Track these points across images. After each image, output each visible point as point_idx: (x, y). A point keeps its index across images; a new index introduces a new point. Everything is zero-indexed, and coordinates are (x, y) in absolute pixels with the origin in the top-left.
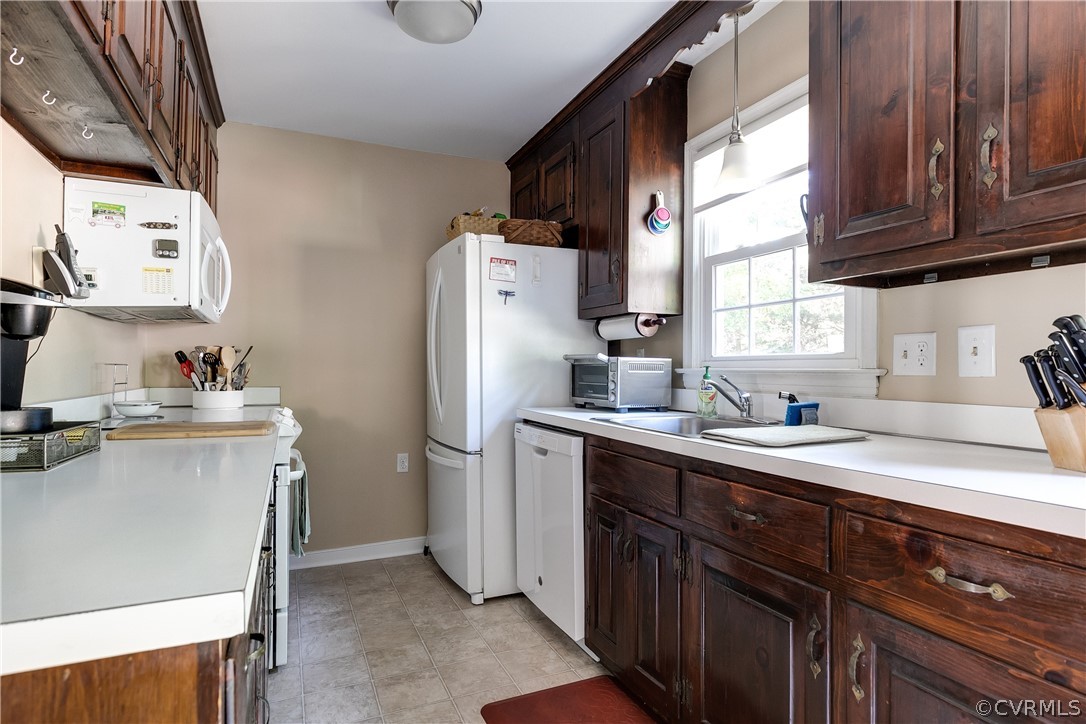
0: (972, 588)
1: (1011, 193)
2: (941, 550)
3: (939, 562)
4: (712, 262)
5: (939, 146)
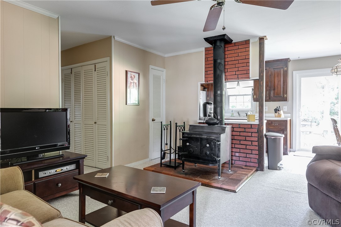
0: (275, 124)
1: (273, 97)
2: (273, 123)
4: (229, 96)
5: (268, 92)
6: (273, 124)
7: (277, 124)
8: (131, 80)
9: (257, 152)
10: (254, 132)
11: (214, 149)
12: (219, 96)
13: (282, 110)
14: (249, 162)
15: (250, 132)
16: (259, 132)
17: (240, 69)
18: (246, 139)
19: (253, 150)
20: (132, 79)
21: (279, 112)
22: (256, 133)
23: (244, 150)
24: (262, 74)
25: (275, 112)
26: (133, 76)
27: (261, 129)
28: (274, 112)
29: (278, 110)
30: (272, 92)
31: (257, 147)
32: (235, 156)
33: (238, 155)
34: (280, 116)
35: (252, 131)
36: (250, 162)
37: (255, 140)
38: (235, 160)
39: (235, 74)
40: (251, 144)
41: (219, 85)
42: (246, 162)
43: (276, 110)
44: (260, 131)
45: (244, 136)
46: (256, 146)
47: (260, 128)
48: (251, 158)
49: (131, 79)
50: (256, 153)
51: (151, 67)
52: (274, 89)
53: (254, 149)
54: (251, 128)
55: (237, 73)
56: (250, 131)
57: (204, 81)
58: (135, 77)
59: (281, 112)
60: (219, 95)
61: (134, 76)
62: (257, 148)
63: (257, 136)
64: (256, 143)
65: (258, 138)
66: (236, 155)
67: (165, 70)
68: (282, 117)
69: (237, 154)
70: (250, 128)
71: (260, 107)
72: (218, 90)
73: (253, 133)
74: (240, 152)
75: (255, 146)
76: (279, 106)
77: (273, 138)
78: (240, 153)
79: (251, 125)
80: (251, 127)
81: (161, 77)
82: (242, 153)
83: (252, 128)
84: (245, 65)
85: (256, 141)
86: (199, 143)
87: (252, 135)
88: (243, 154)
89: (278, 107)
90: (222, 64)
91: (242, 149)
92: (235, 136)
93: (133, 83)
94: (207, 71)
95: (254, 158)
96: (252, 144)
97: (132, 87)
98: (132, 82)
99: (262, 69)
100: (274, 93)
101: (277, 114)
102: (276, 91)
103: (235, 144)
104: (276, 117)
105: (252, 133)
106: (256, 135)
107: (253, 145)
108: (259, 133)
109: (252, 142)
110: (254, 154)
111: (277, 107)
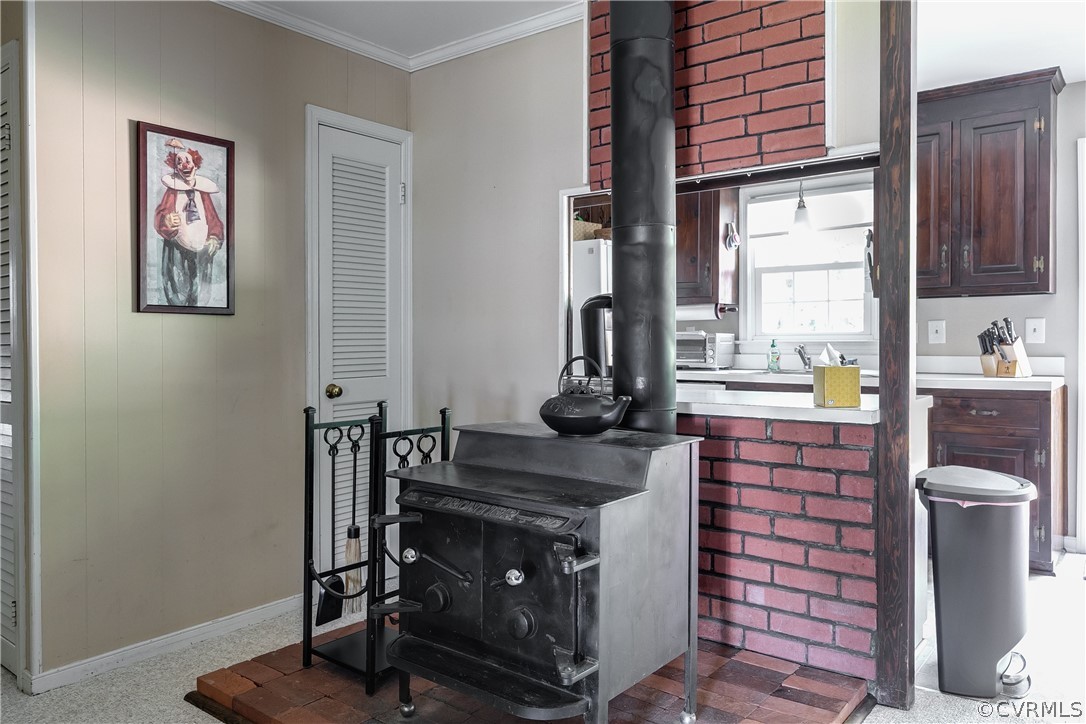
0: (985, 413)
1: (974, 272)
2: (974, 404)
3: (973, 408)
4: (758, 273)
5: (945, 247)
6: (974, 412)
7: (995, 413)
8: (175, 175)
9: (869, 592)
10: (856, 473)
11: (558, 600)
12: (637, 258)
13: (1020, 339)
14: (820, 644)
15: (827, 470)
16: (883, 472)
17: (771, 100)
18: (803, 508)
19: (849, 576)
20: (182, 173)
21: (1005, 347)
22: (863, 474)
23: (797, 571)
24: (897, 124)
25: (985, 351)
26: (183, 155)
27: (896, 452)
28: (980, 350)
29: (1002, 341)
30: (967, 249)
31: (871, 563)
32: (745, 603)
33: (761, 601)
34: (1007, 368)
35: (843, 465)
36: (827, 646)
37: (859, 519)
38: (746, 628)
39: (747, 135)
40: (833, 541)
41: (640, 190)
42: (808, 643)
43: (991, 341)
44: (886, 462)
45: (797, 492)
46: (865, 553)
47: (888, 449)
48: (833, 623)
49: (171, 170)
50: (865, 599)
51: (315, 113)
52: (979, 234)
53: (849, 570)
54: (836, 445)
55: (757, 125)
56: (829, 464)
57: (585, 180)
58: (204, 164)
59: (1017, 350)
60: (640, 251)
61: (191, 153)
62: (870, 567)
63: (871, 495)
64: (866, 540)
65: (876, 510)
66: (750, 599)
67: (409, 139)
68: (1018, 374)
69: (758, 595)
70: (829, 446)
71: (888, 320)
72: (636, 221)
73: (845, 479)
74: (772, 584)
75: (856, 551)
76: (1006, 320)
77: (967, 504)
78: (771, 589)
79: (836, 428)
80: (836, 437)
81: (387, 170)
82: (783, 592)
83: (841, 447)
84: (798, 72)
85: (866, 526)
86: (479, 553)
87: (838, 490)
88: (790, 595)
89: (1001, 324)
90: (659, 69)
91: (784, 568)
92: (745, 491)
93: (189, 193)
94: (601, 128)
95: (850, 626)
96: (839, 538)
97: (183, 215)
98: (179, 184)
99: (898, 93)
100: (978, 253)
101: (992, 360)
102: (988, 241)
103: (745, 534)
104: (986, 373)
105: (840, 473)
106: (866, 488)
107: (844, 550)
108: (882, 481)
109: (839, 531)
110: (852, 602)
111: (995, 324)
